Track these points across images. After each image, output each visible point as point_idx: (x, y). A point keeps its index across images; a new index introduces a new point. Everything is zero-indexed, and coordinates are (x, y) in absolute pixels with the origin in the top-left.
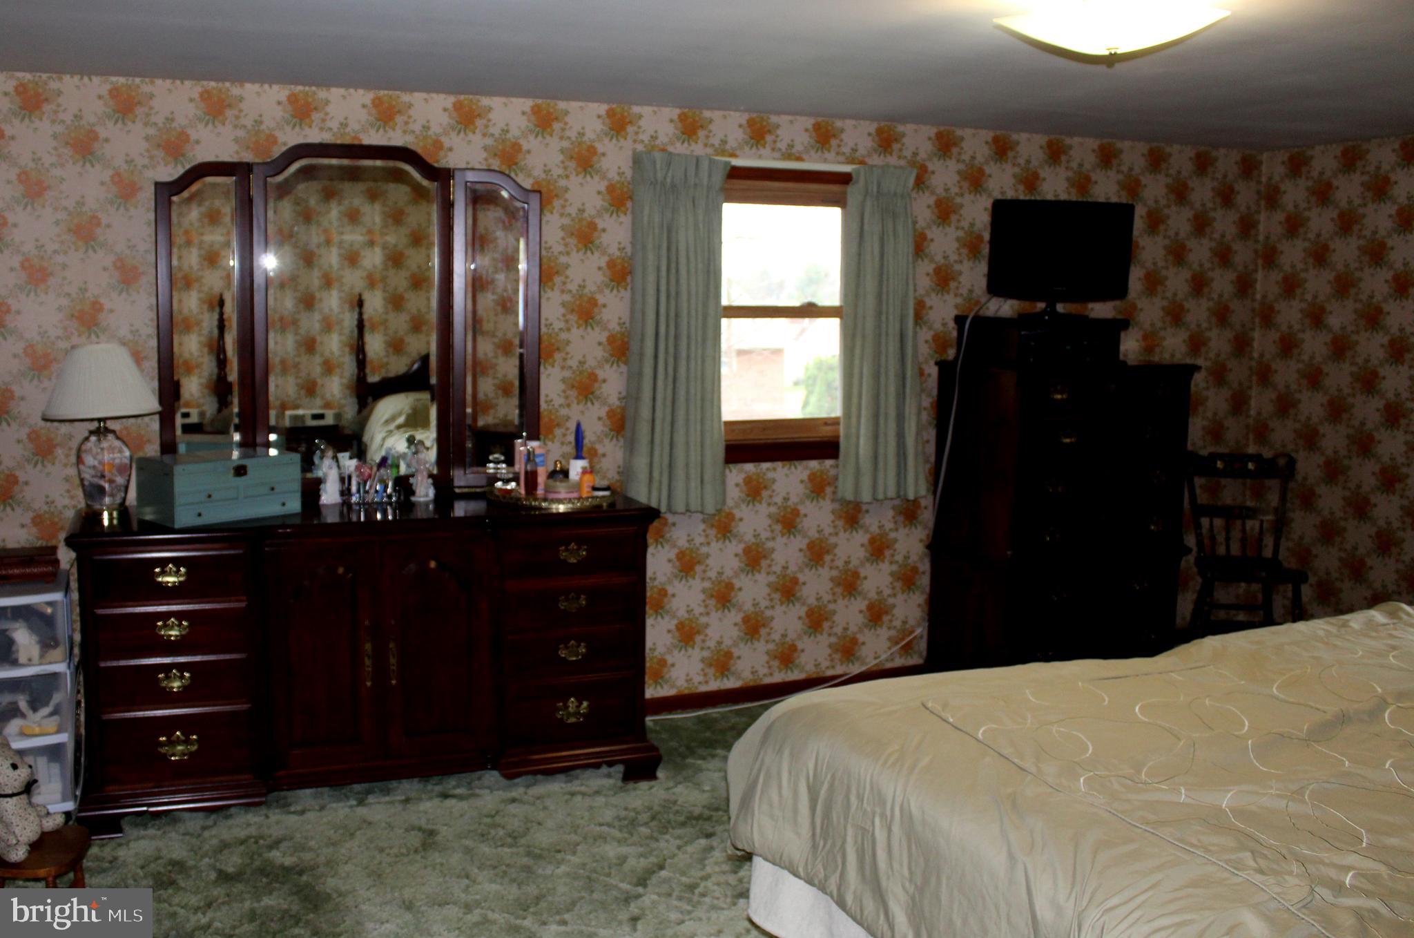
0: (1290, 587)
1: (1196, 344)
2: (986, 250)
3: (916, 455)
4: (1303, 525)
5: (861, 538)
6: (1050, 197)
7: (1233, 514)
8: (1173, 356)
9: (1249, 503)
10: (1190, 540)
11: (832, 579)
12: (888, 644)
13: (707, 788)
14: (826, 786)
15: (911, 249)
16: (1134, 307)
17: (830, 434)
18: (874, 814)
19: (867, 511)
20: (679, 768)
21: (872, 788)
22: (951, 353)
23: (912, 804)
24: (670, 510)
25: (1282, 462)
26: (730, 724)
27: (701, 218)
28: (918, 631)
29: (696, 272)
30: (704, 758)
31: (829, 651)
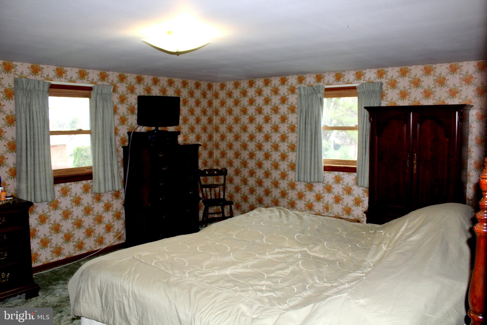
0: (229, 206)
1: (198, 138)
2: (136, 111)
3: (118, 176)
4: (230, 188)
5: (102, 204)
6: (154, 95)
7: (211, 186)
8: (192, 142)
9: (215, 183)
10: (201, 195)
11: (93, 219)
12: (113, 237)
13: (57, 295)
14: (105, 289)
15: (113, 111)
16: (180, 127)
17: (89, 172)
18: (123, 295)
19: (103, 196)
20: (47, 290)
21: (121, 287)
22: (127, 144)
23: (135, 291)
24: (35, 202)
25: (224, 170)
26: (63, 272)
27: (41, 101)
28: (122, 232)
29: (40, 120)
30: (55, 285)
31: (94, 242)
